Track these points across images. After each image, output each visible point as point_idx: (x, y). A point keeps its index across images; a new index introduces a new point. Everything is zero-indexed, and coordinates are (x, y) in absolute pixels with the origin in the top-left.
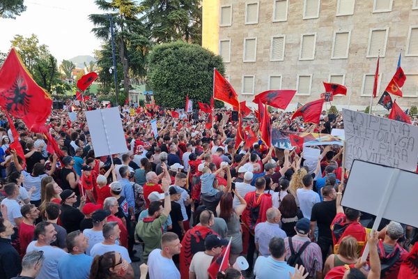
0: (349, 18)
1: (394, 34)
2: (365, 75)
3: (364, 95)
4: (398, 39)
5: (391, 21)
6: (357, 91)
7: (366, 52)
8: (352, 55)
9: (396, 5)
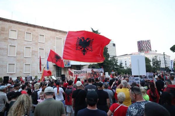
0: (15, 40)
1: (33, 50)
2: (24, 64)
3: (25, 73)
4: (35, 52)
5: (32, 45)
6: (22, 71)
7: (24, 55)
8: (18, 56)
9: (33, 40)
